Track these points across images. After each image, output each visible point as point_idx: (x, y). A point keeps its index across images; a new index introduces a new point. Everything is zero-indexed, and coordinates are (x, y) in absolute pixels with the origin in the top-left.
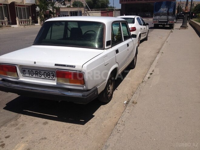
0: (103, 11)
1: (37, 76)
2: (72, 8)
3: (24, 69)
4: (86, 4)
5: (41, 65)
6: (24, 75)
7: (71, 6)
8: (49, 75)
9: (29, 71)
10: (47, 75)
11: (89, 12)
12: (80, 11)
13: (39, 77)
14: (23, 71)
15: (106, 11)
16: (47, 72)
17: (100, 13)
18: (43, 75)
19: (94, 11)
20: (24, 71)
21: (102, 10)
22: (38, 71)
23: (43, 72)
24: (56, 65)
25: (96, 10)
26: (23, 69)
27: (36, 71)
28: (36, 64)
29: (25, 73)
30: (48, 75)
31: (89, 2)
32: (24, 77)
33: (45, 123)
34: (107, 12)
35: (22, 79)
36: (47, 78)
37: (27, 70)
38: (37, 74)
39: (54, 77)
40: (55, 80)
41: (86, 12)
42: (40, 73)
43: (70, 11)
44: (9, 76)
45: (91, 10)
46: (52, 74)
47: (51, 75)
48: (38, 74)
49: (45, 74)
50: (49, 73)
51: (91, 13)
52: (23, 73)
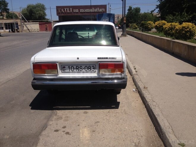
0: (41, 23)
1: (77, 70)
2: (5, 19)
3: (64, 66)
4: (22, 16)
5: (84, 59)
6: (63, 72)
7: (5, 18)
8: (90, 68)
9: (69, 67)
10: (88, 68)
11: (26, 23)
12: (17, 22)
13: (80, 71)
14: (62, 68)
15: (44, 23)
16: (88, 66)
17: (38, 25)
18: (83, 69)
19: (31, 23)
20: (65, 67)
21: (39, 22)
22: (79, 66)
23: (83, 67)
24: (98, 58)
25: (33, 22)
26: (62, 66)
27: (76, 67)
28: (79, 59)
29: (65, 70)
31: (25, 14)
32: (63, 73)
33: (86, 113)
34: (46, 23)
35: (61, 75)
36: (88, 71)
37: (67, 67)
39: (95, 70)
40: (95, 72)
41: (23, 24)
42: (81, 67)
43: (4, 22)
44: (46, 75)
45: (28, 22)
46: (93, 67)
47: (92, 68)
48: (79, 69)
49: (86, 67)
50: (90, 67)
51: (28, 24)
52: (62, 69)
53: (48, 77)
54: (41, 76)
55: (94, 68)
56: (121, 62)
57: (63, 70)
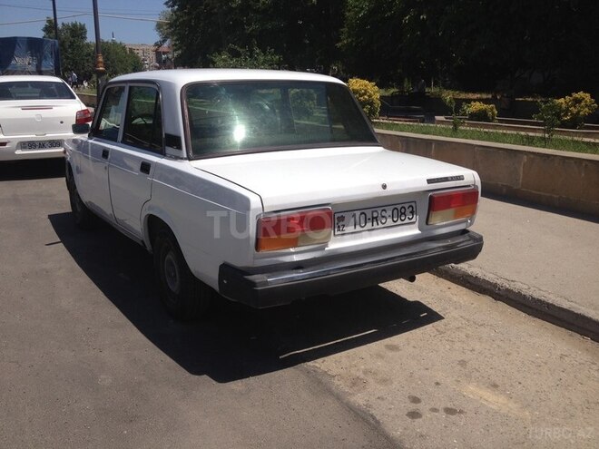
1: (375, 223)
3: (340, 215)
6: (339, 233)
8: (404, 214)
9: (354, 216)
10: (400, 214)
14: (336, 221)
16: (399, 207)
18: (389, 216)
20: (341, 219)
22: (380, 210)
24: (430, 181)
26: (336, 216)
27: (373, 212)
28: (388, 189)
29: (344, 226)
30: (402, 214)
32: (340, 237)
36: (399, 222)
37: (348, 216)
38: (376, 218)
39: (415, 216)
40: (414, 223)
42: (384, 213)
44: (292, 250)
46: (411, 209)
47: (408, 211)
48: (379, 217)
49: (395, 212)
50: (404, 208)
52: (336, 226)
53: (296, 258)
54: (275, 259)
55: (412, 213)
56: (469, 186)
57: (339, 227)
